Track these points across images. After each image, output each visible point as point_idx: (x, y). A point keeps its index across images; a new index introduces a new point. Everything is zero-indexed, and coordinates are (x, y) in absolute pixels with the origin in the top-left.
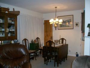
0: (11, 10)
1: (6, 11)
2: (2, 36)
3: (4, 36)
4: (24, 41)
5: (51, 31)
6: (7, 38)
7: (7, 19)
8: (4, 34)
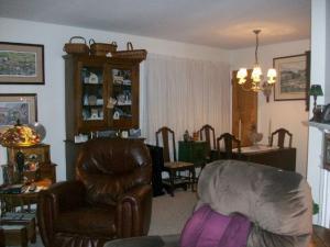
0: (121, 47)
1: (107, 52)
2: (97, 118)
3: (102, 118)
4: (160, 135)
5: (253, 105)
6: (110, 124)
7: (111, 73)
8: (102, 114)
